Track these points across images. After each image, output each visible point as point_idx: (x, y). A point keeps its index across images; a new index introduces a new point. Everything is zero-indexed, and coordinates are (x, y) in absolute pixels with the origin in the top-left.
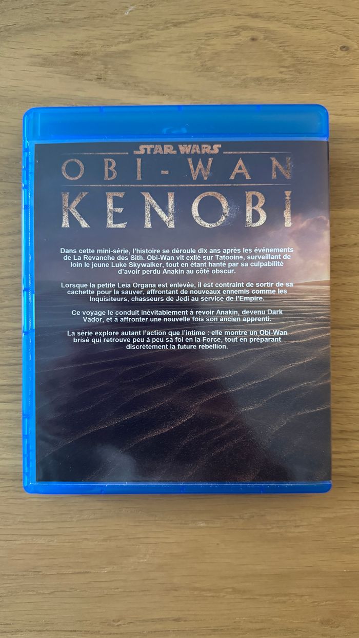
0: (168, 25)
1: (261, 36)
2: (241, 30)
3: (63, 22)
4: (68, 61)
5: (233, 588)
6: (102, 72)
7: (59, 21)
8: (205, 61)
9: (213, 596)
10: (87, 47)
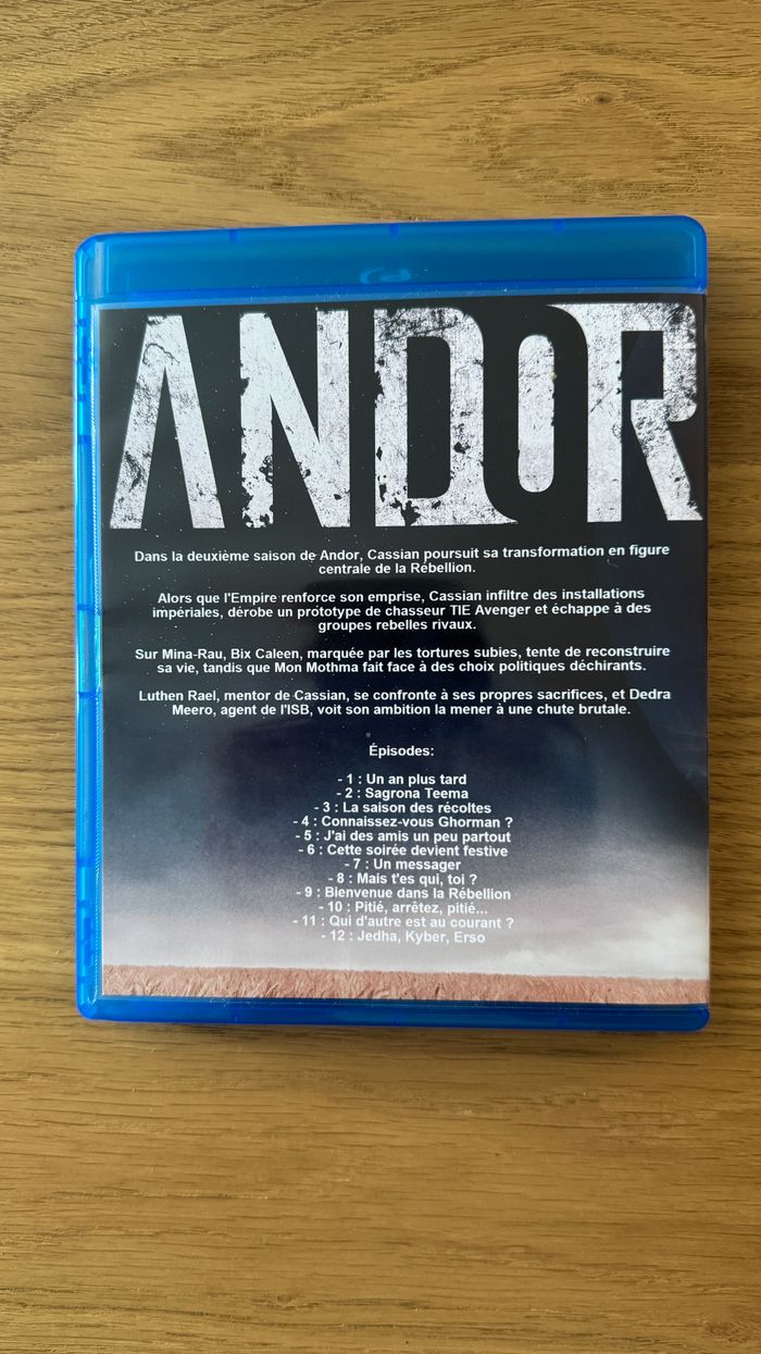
0: (423, 71)
1: (618, 92)
2: (576, 80)
3: (204, 66)
4: (214, 148)
5: (526, 1247)
6: (285, 171)
7: (198, 65)
8: (499, 148)
9: (486, 1261)
10: (253, 119)
